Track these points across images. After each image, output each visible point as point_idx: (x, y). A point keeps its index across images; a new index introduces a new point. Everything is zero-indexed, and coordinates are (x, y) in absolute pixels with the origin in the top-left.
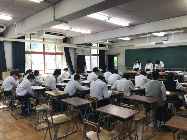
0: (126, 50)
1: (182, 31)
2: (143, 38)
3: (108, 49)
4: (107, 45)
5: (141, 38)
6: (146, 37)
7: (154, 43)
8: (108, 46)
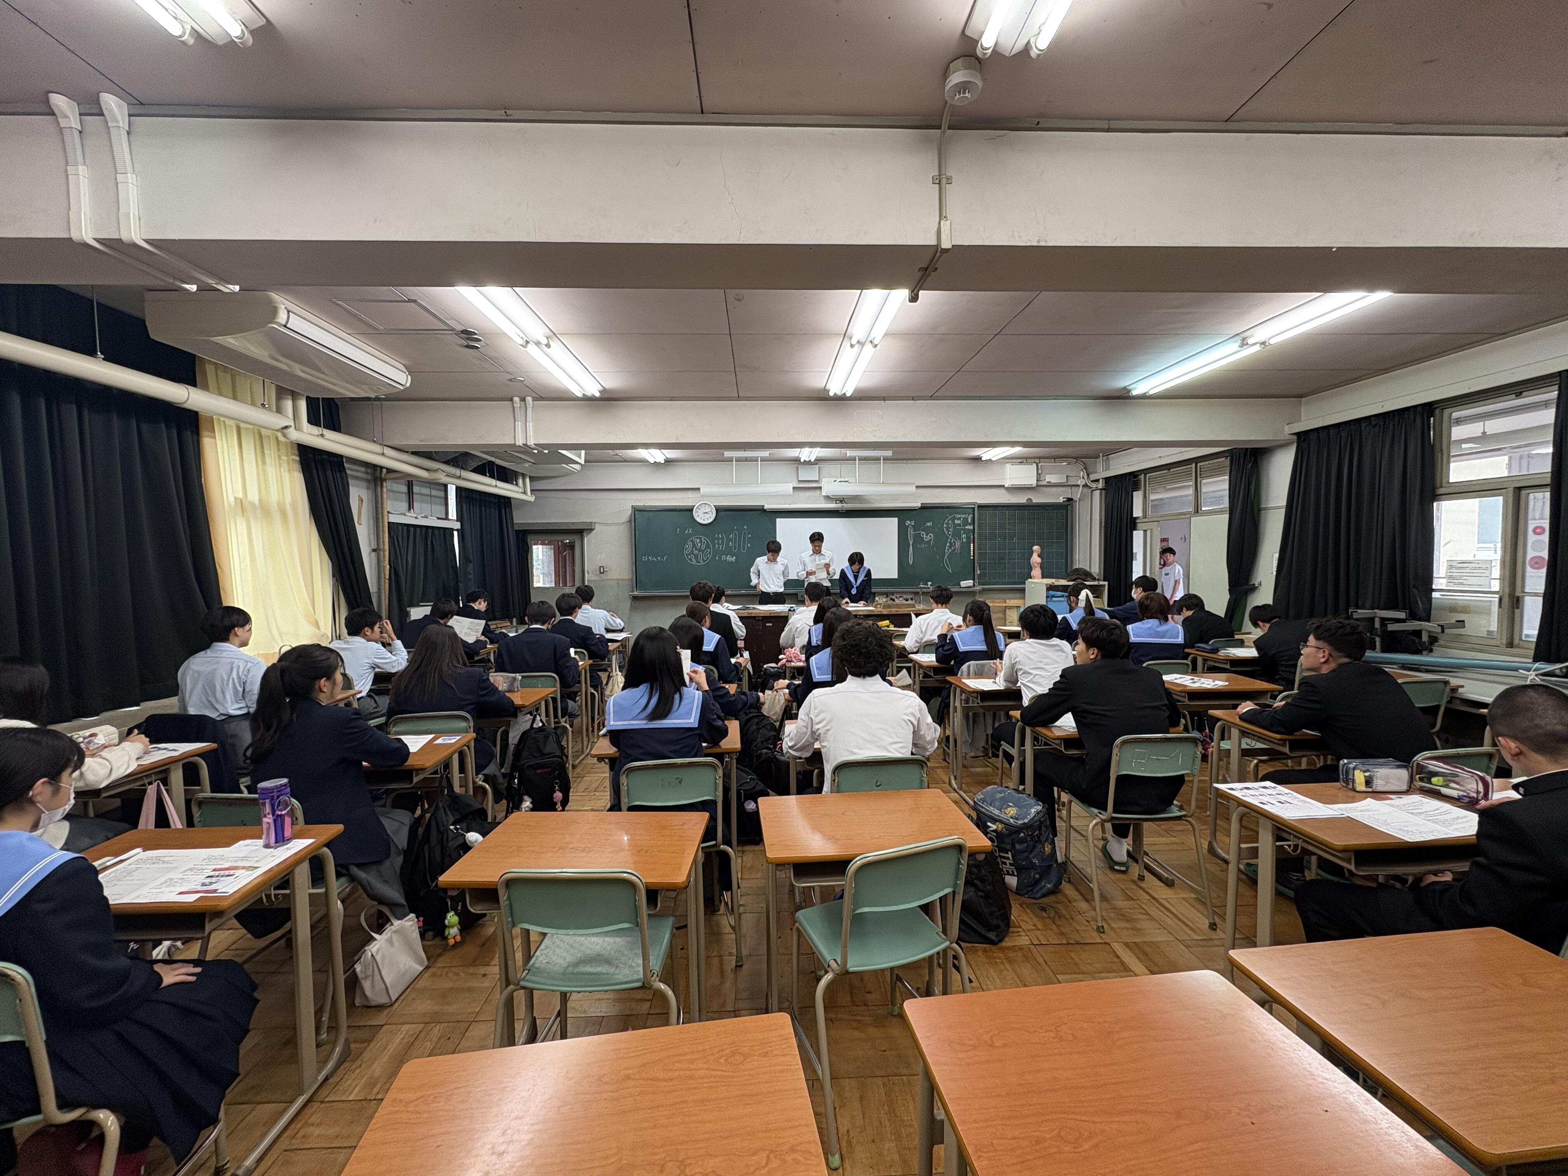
0: (636, 510)
1: (889, 453)
2: (738, 460)
3: (529, 498)
4: (524, 476)
5: (730, 460)
6: (755, 460)
7: (788, 487)
8: (528, 480)
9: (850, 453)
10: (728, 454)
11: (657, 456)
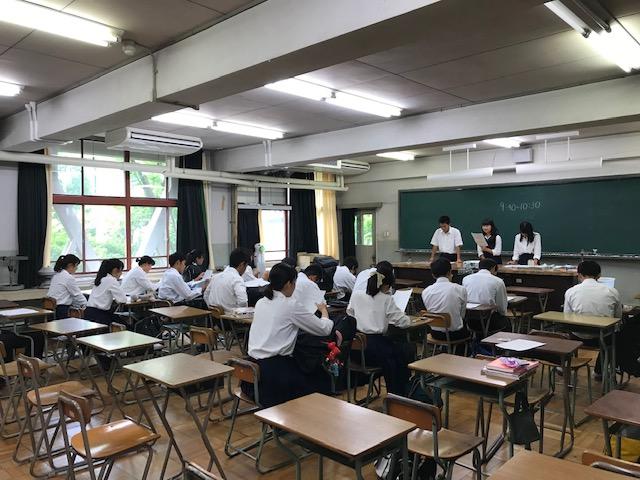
1: (576, 133)
2: (454, 152)
3: (343, 189)
4: (340, 176)
5: (448, 153)
8: (342, 178)
9: (539, 137)
10: (445, 149)
11: (408, 156)
